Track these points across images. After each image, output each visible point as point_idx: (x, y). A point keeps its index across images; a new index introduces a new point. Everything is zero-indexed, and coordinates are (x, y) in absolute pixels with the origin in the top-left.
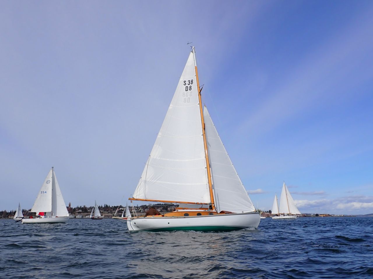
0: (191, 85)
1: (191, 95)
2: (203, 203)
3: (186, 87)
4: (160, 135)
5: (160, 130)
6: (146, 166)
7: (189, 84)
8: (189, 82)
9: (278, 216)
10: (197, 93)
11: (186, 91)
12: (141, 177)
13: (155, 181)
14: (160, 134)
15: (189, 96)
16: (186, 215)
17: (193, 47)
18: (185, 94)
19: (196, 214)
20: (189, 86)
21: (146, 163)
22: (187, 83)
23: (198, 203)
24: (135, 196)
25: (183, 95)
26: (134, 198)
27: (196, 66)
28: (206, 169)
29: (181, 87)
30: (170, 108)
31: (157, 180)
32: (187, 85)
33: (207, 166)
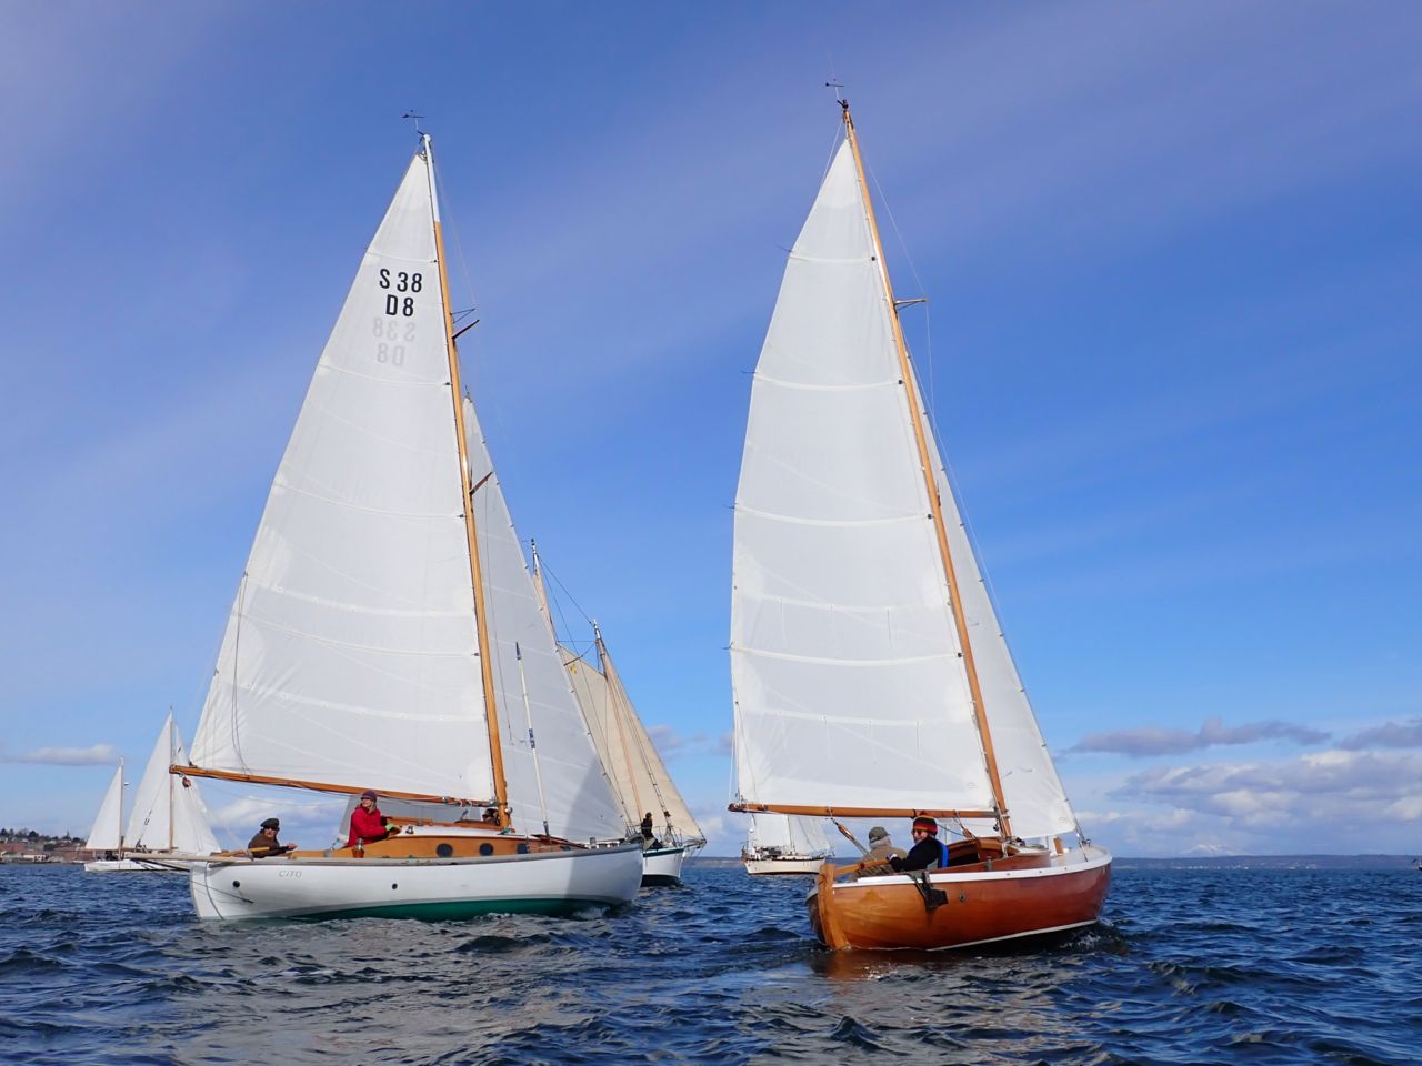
0: (409, 293)
1: (409, 337)
2: (469, 799)
3: (389, 297)
4: (281, 486)
5: (281, 466)
6: (233, 620)
7: (402, 287)
8: (404, 281)
9: (115, 859)
10: (440, 336)
11: (388, 312)
12: (217, 671)
13: (271, 691)
14: (279, 479)
15: (400, 339)
16: (445, 850)
17: (427, 138)
18: (385, 327)
19: (478, 848)
20: (401, 296)
21: (231, 607)
22: (395, 280)
23: (453, 799)
24: (195, 758)
25: (374, 330)
26: (194, 764)
27: (437, 219)
28: (479, 657)
29: (365, 294)
30: (320, 371)
31: (280, 689)
32: (393, 290)
33: (480, 648)
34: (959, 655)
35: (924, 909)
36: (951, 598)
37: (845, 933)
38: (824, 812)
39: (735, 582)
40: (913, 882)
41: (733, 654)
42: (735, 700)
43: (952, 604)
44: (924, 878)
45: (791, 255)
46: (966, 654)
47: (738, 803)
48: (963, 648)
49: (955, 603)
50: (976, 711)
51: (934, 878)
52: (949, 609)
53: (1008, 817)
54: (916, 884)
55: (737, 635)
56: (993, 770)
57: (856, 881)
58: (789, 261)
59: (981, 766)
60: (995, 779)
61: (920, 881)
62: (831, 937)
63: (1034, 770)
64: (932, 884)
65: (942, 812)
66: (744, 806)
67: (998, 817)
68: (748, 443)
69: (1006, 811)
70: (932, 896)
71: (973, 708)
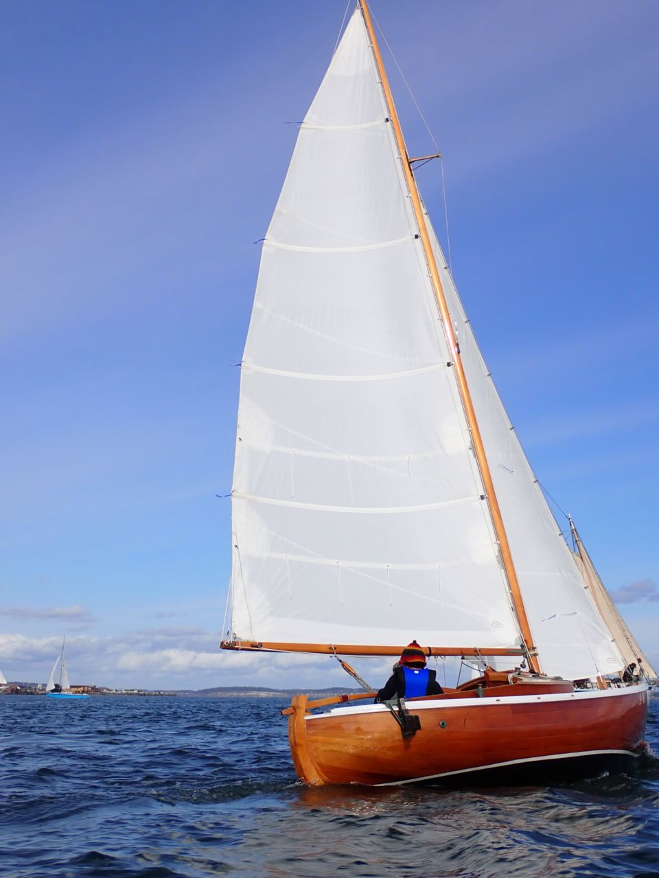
34: (482, 497)
35: (401, 737)
36: (473, 442)
37: (319, 764)
38: (328, 650)
39: (240, 433)
40: (389, 710)
41: (233, 500)
42: (234, 543)
43: (473, 448)
44: (399, 705)
45: (303, 125)
46: (490, 495)
47: (230, 640)
48: (485, 490)
49: (476, 447)
50: (501, 551)
51: (410, 705)
52: (471, 452)
53: (535, 655)
54: (392, 712)
55: (240, 482)
56: (520, 609)
57: (330, 712)
58: (301, 131)
59: (506, 604)
60: (521, 616)
61: (396, 709)
62: (301, 768)
63: (579, 613)
64: (407, 711)
65: (461, 649)
66: (235, 643)
67: (525, 655)
68: (257, 304)
69: (534, 648)
70: (409, 723)
71: (497, 548)
